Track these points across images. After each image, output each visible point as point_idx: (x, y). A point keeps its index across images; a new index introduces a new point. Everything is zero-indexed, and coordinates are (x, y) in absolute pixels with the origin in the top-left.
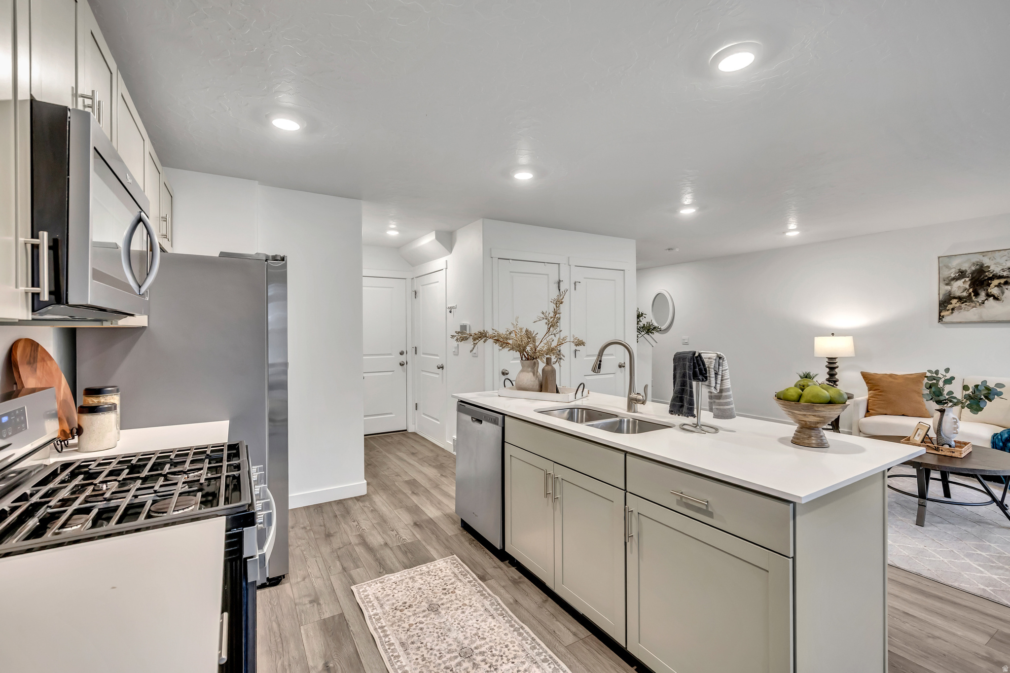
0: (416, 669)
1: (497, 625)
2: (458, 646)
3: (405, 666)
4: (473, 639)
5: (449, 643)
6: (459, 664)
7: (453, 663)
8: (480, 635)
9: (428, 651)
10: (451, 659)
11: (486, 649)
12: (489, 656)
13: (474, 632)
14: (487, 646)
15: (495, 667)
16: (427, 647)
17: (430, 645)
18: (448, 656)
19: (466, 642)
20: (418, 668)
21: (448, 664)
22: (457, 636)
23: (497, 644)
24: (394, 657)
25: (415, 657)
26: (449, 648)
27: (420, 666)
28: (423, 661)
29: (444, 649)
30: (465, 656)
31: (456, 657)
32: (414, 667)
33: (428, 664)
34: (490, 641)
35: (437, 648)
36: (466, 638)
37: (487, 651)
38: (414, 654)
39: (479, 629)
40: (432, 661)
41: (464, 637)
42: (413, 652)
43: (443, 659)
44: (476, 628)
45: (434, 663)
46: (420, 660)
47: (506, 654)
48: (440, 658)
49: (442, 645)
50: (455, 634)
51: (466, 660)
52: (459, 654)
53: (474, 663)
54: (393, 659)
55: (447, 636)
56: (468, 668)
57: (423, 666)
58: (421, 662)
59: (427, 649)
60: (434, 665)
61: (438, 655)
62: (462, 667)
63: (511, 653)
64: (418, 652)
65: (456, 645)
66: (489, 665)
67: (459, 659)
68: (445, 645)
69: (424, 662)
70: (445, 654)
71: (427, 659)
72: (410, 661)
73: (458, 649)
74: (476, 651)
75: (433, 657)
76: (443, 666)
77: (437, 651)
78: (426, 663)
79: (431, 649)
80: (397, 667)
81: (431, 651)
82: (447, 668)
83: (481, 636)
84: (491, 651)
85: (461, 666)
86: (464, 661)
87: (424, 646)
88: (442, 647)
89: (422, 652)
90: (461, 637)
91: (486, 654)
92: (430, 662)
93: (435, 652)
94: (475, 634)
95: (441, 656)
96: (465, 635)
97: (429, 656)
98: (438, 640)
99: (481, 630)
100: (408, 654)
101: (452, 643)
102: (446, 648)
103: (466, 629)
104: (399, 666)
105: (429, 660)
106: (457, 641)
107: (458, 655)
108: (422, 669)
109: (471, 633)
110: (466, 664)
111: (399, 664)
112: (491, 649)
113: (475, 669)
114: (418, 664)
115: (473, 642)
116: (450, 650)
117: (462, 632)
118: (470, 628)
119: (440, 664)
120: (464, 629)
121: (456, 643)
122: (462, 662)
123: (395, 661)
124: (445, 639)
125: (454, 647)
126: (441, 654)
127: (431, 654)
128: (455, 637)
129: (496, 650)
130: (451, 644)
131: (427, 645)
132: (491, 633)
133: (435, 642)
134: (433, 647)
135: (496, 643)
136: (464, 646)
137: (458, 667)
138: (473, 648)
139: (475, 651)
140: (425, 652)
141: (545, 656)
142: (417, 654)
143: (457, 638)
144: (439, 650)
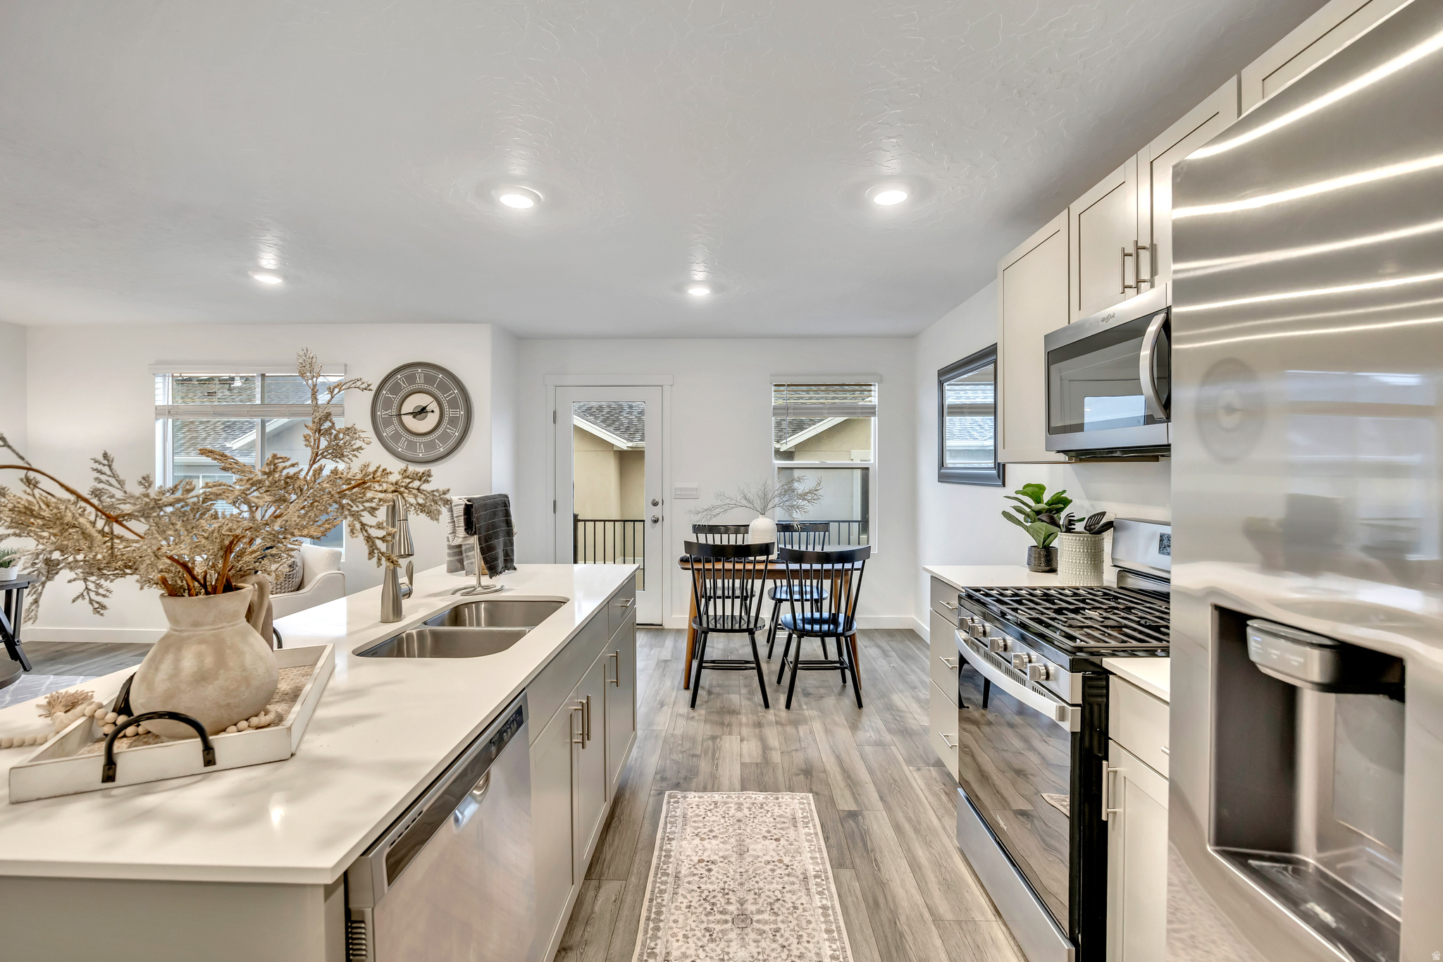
0: (814, 930)
1: (674, 939)
2: (747, 934)
3: (826, 940)
4: (721, 936)
5: (755, 944)
6: (759, 912)
7: (766, 916)
8: (708, 937)
9: (789, 945)
10: (766, 922)
11: (715, 915)
12: (718, 906)
13: (712, 945)
14: (711, 918)
15: (722, 891)
16: (787, 953)
17: (782, 954)
18: (766, 928)
19: (732, 935)
20: (810, 929)
21: (773, 918)
22: (739, 950)
23: (698, 914)
24: (839, 959)
25: (810, 946)
26: (760, 937)
27: (807, 931)
28: (801, 936)
29: (768, 940)
30: (747, 918)
31: (758, 921)
32: (816, 934)
33: (797, 929)
34: (703, 922)
35: (774, 945)
36: (730, 941)
37: (716, 913)
38: (810, 952)
39: (701, 947)
40: (791, 931)
41: (731, 944)
42: (810, 955)
43: (775, 926)
44: (704, 950)
45: (789, 927)
46: (805, 938)
47: (698, 898)
48: (777, 930)
49: (766, 946)
50: (740, 954)
51: (749, 912)
52: (752, 923)
53: (742, 905)
54: (841, 956)
55: (753, 957)
56: (753, 903)
57: (803, 929)
58: (805, 936)
59: (789, 950)
60: (790, 924)
61: (778, 934)
62: (759, 907)
63: (693, 897)
64: (803, 950)
65: (749, 937)
66: (727, 897)
67: (756, 918)
68: (763, 944)
69: (800, 933)
70: (770, 932)
71: (796, 936)
72: (818, 942)
73: (749, 930)
74: (728, 917)
75: (787, 935)
76: (780, 918)
77: (778, 941)
78: (798, 932)
79: (784, 947)
80: (838, 943)
81: (786, 944)
82: (776, 914)
83: (707, 934)
84: (712, 909)
85: (759, 909)
86: (752, 913)
87: (791, 955)
88: (768, 943)
89: (798, 949)
90: (734, 946)
91: (721, 909)
92: (794, 930)
93: (781, 941)
94: (713, 941)
95: (777, 931)
96: (728, 946)
97: (791, 938)
98: (768, 956)
99: (700, 944)
100: (818, 954)
101: (751, 943)
102: (763, 940)
103: (719, 955)
104: (835, 943)
105: (793, 933)
106: (743, 941)
107: (754, 923)
108: (807, 926)
109: (718, 945)
110: (750, 907)
111: (834, 946)
112: (710, 913)
113: (745, 899)
114: (809, 935)
115: (723, 932)
116: (760, 935)
117: (728, 953)
118: (713, 954)
119: (783, 922)
120: (721, 957)
121: (747, 940)
122: (755, 913)
123: (838, 953)
124: (759, 953)
125: (753, 936)
126: (774, 933)
127: (787, 939)
128: (743, 949)
129: (705, 909)
130: (754, 942)
131: (788, 955)
132: (692, 933)
133: (774, 955)
134: (779, 949)
135: (697, 916)
136: (739, 932)
137: (763, 909)
138: (730, 924)
139: (731, 919)
140: (794, 946)
141: (660, 878)
142: (806, 948)
143: (742, 947)
144: (774, 941)
